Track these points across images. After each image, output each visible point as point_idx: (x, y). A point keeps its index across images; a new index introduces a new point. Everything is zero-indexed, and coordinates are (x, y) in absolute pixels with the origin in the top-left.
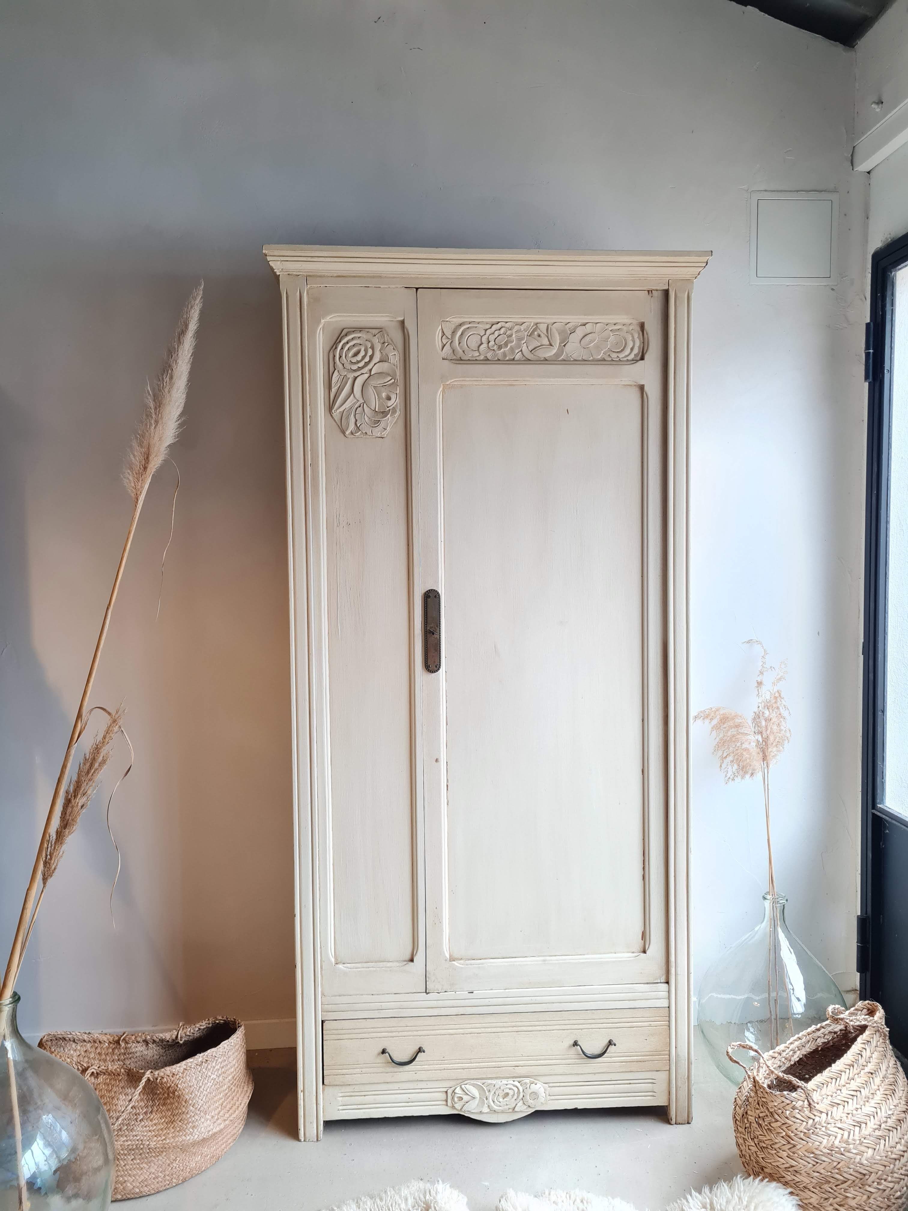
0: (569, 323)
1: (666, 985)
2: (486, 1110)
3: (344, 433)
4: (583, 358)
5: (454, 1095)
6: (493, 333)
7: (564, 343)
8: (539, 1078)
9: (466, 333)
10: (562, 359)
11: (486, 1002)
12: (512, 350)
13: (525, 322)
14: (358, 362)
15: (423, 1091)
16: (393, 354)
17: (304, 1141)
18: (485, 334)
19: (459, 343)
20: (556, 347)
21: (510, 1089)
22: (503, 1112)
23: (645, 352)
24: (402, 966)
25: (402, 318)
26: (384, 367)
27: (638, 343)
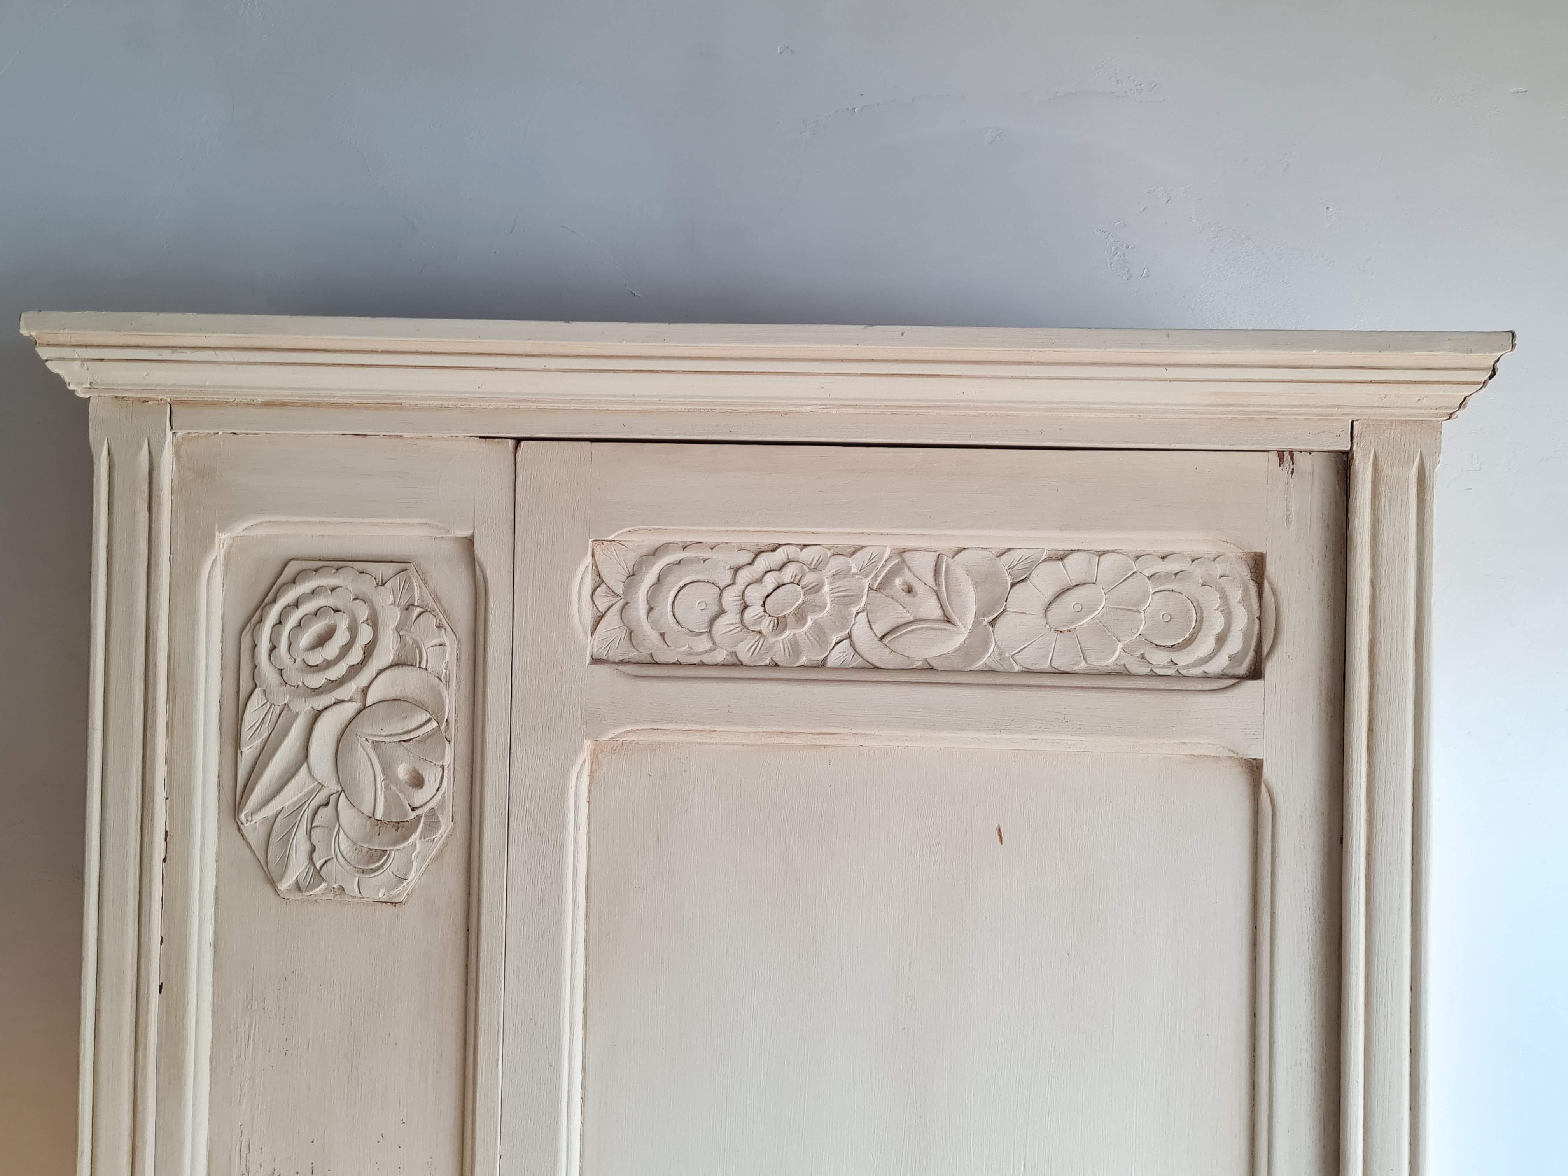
0: (1009, 550)
3: (272, 883)
4: (1055, 664)
6: (760, 580)
7: (992, 614)
9: (670, 579)
12: (820, 632)
13: (863, 547)
14: (328, 664)
16: (437, 641)
18: (733, 583)
19: (651, 609)
20: (964, 627)
23: (1266, 650)
25: (467, 533)
26: (407, 681)
27: (1241, 619)
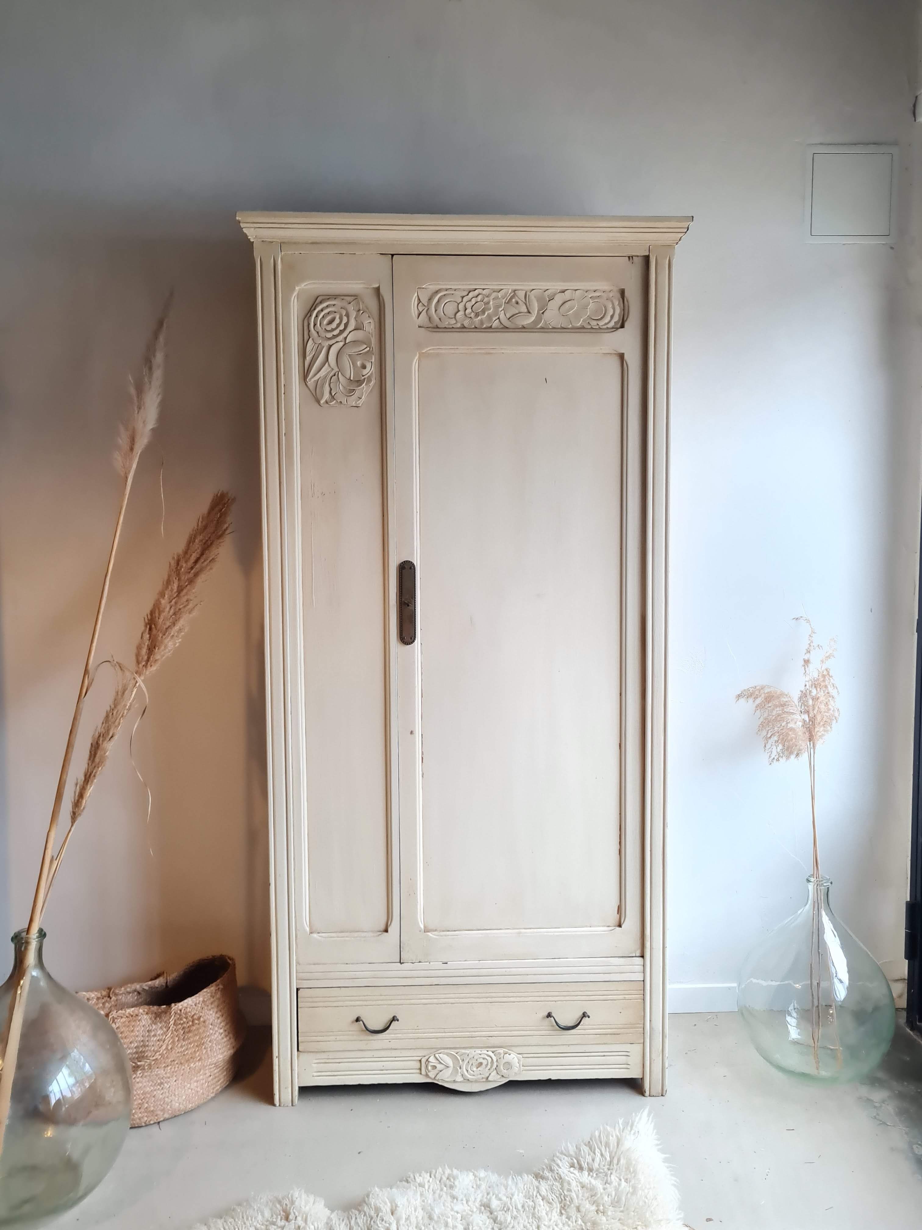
0: (548, 289)
1: (641, 959)
2: (459, 1078)
3: (318, 402)
4: (562, 326)
5: (428, 1063)
6: (470, 301)
7: (543, 310)
8: (513, 1048)
9: (442, 300)
10: (541, 326)
11: (461, 972)
12: (489, 317)
13: (502, 289)
14: (333, 330)
15: (397, 1059)
16: (369, 321)
17: (279, 1106)
18: (462, 301)
19: (436, 311)
20: (534, 314)
21: (484, 1059)
22: (476, 1081)
23: (625, 319)
24: (376, 936)
25: (377, 286)
26: (359, 335)
27: (618, 311)
